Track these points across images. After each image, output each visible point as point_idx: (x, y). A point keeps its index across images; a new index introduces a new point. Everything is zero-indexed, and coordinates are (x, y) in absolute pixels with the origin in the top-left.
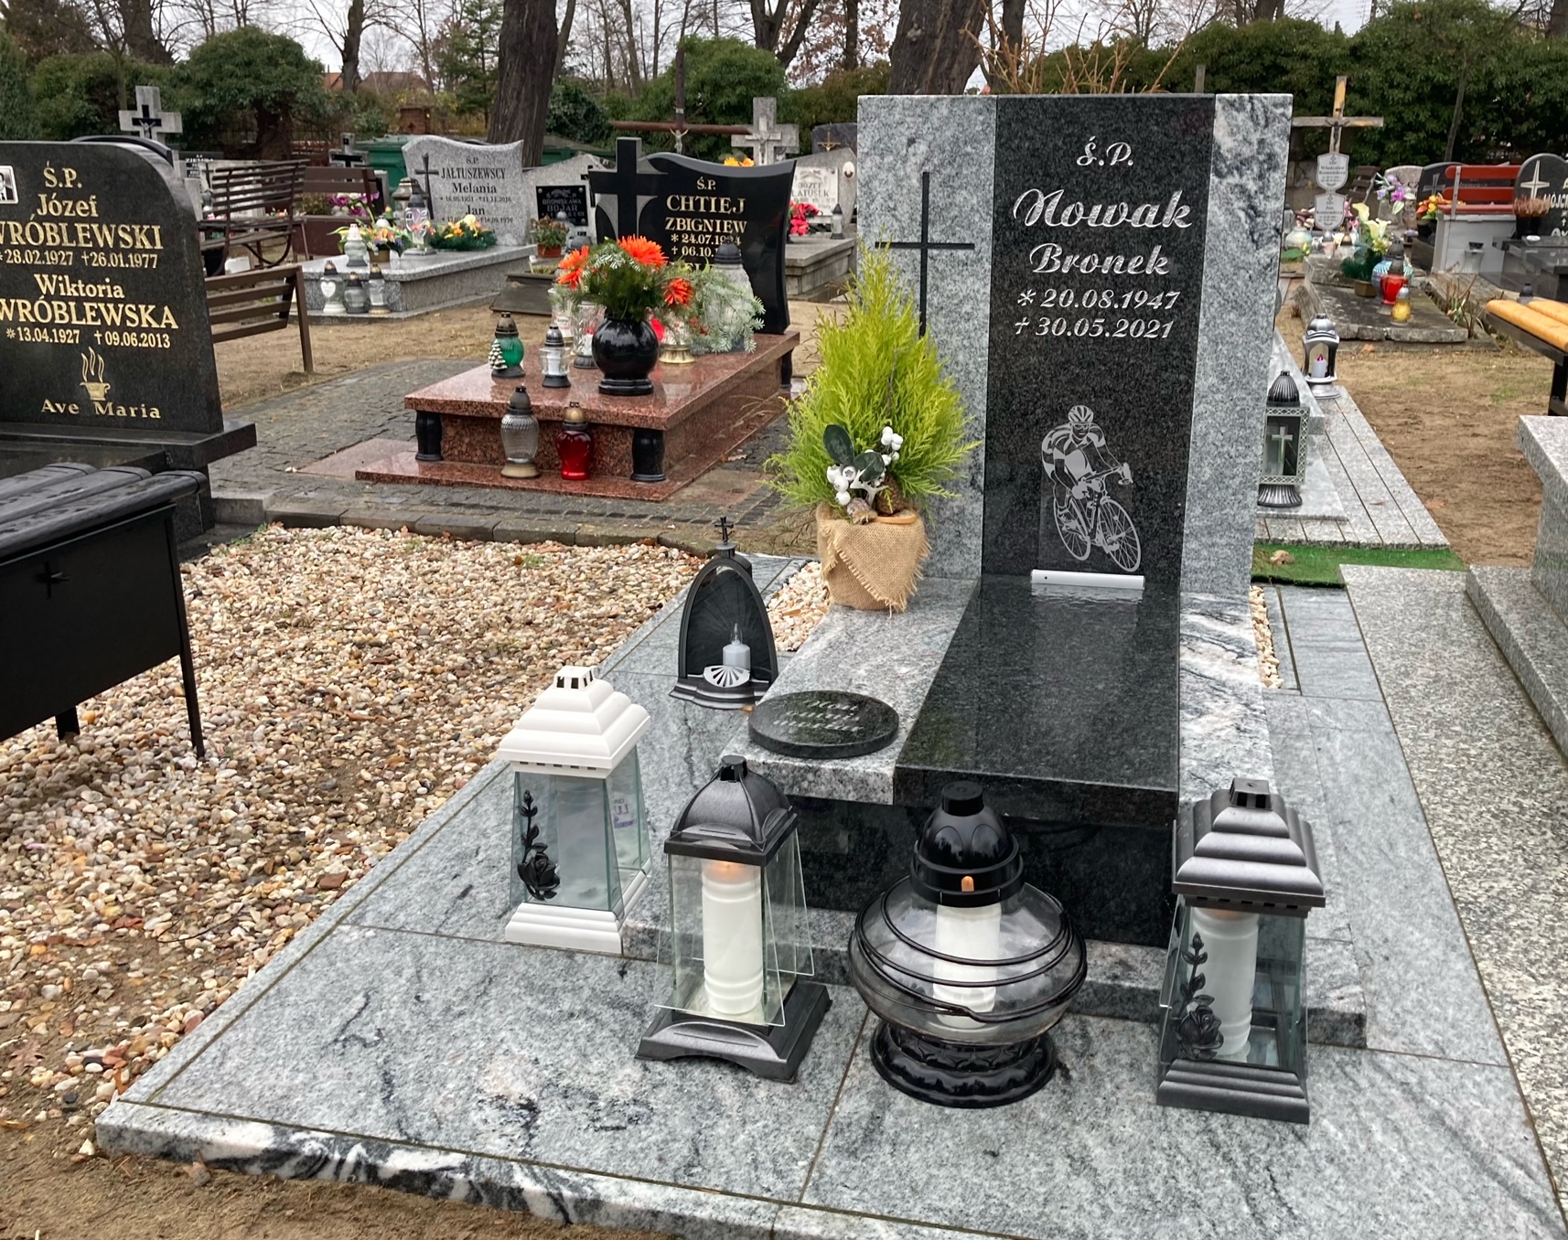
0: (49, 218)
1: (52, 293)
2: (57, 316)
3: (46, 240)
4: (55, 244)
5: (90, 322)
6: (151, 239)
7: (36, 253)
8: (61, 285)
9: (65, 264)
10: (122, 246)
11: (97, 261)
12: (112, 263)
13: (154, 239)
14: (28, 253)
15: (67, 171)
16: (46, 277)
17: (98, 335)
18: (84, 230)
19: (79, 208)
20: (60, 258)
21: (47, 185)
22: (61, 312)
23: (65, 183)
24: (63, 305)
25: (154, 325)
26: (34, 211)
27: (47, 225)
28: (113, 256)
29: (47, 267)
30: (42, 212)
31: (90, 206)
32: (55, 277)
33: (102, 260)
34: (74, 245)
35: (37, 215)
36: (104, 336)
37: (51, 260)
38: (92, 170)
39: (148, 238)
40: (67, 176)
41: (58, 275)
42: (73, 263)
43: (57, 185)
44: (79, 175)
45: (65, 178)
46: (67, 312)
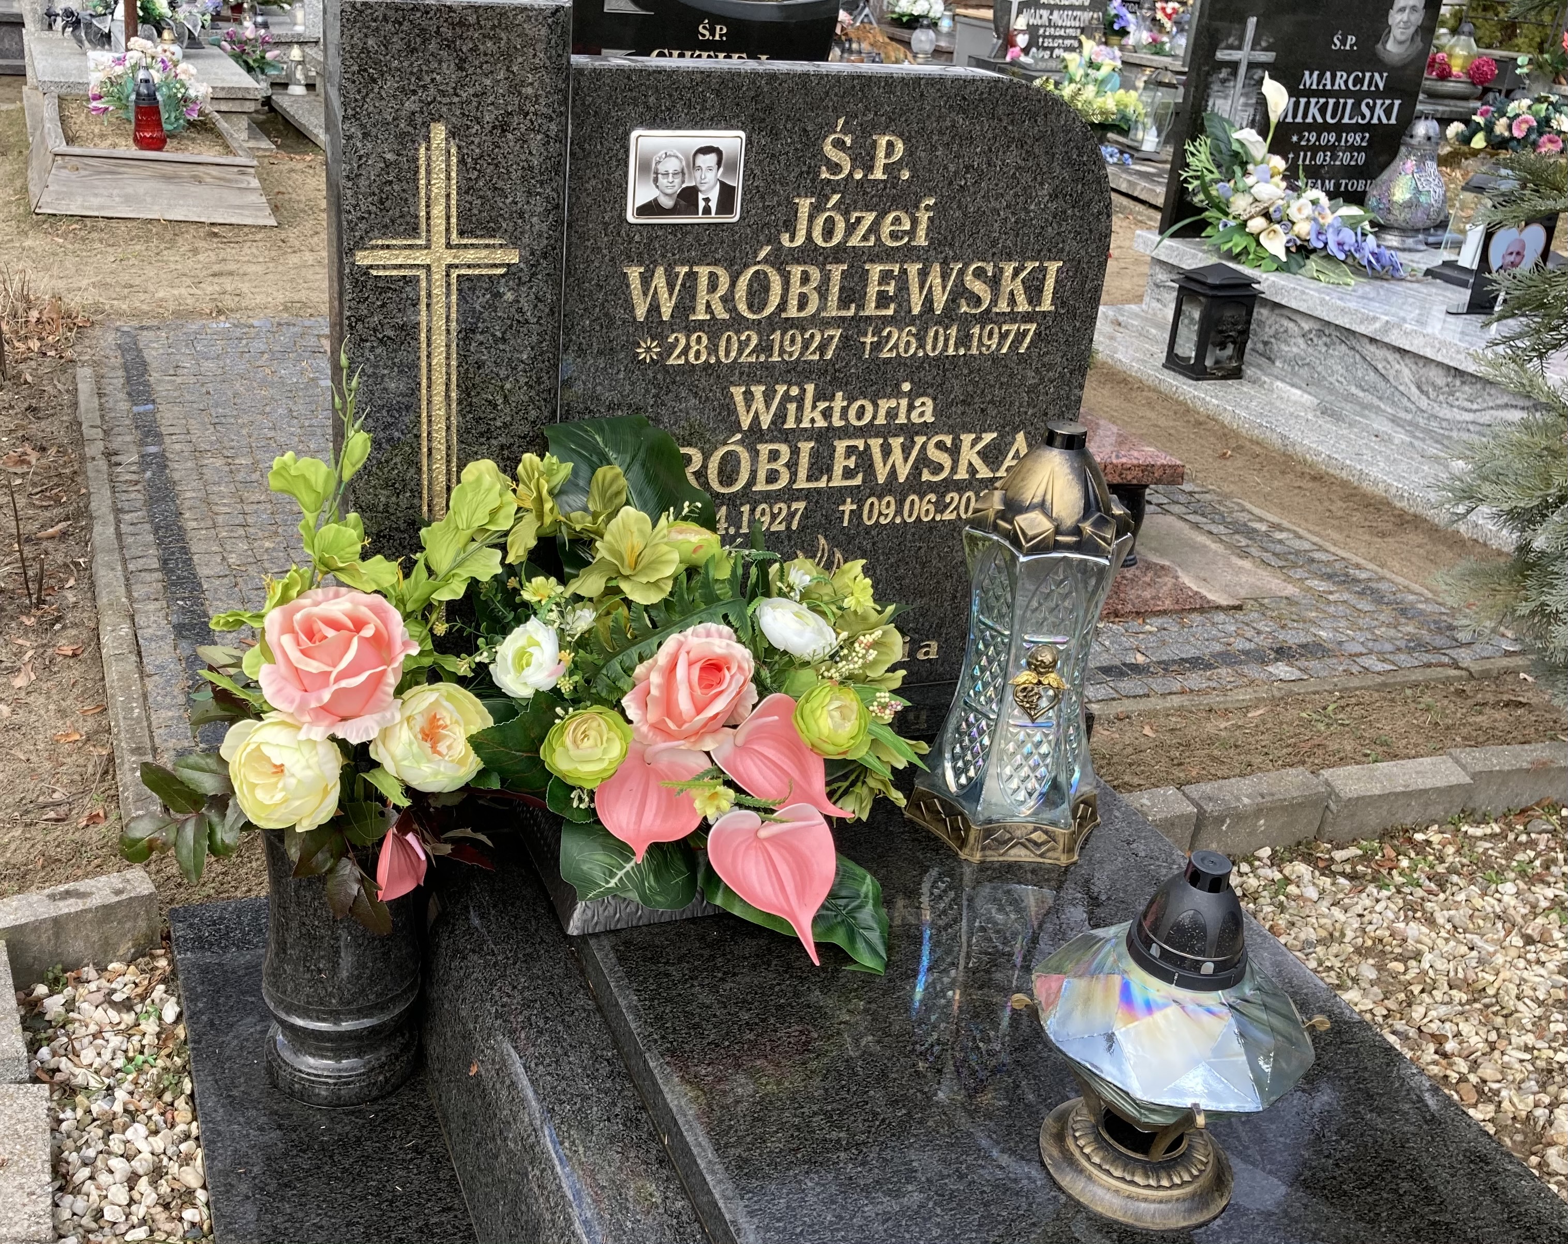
0: (808, 254)
1: (765, 427)
2: (762, 475)
3: (783, 306)
4: (802, 314)
5: (837, 482)
6: (1034, 290)
7: (749, 338)
8: (792, 407)
9: (816, 357)
10: (964, 309)
11: (896, 346)
12: (929, 347)
13: (1040, 290)
14: (729, 339)
15: (883, 141)
16: (758, 390)
17: (848, 507)
18: (885, 277)
19: (886, 228)
20: (806, 345)
21: (825, 175)
22: (774, 466)
23: (870, 169)
24: (784, 449)
25: (984, 472)
26: (773, 240)
27: (796, 271)
28: (937, 333)
29: (768, 367)
30: (792, 239)
31: (915, 222)
32: (781, 389)
33: (908, 343)
34: (851, 312)
35: (779, 247)
36: (860, 508)
37: (782, 352)
38: (946, 139)
39: (1027, 289)
40: (881, 153)
41: (790, 385)
42: (837, 355)
43: (851, 174)
44: (910, 152)
45: (873, 158)
46: (787, 465)
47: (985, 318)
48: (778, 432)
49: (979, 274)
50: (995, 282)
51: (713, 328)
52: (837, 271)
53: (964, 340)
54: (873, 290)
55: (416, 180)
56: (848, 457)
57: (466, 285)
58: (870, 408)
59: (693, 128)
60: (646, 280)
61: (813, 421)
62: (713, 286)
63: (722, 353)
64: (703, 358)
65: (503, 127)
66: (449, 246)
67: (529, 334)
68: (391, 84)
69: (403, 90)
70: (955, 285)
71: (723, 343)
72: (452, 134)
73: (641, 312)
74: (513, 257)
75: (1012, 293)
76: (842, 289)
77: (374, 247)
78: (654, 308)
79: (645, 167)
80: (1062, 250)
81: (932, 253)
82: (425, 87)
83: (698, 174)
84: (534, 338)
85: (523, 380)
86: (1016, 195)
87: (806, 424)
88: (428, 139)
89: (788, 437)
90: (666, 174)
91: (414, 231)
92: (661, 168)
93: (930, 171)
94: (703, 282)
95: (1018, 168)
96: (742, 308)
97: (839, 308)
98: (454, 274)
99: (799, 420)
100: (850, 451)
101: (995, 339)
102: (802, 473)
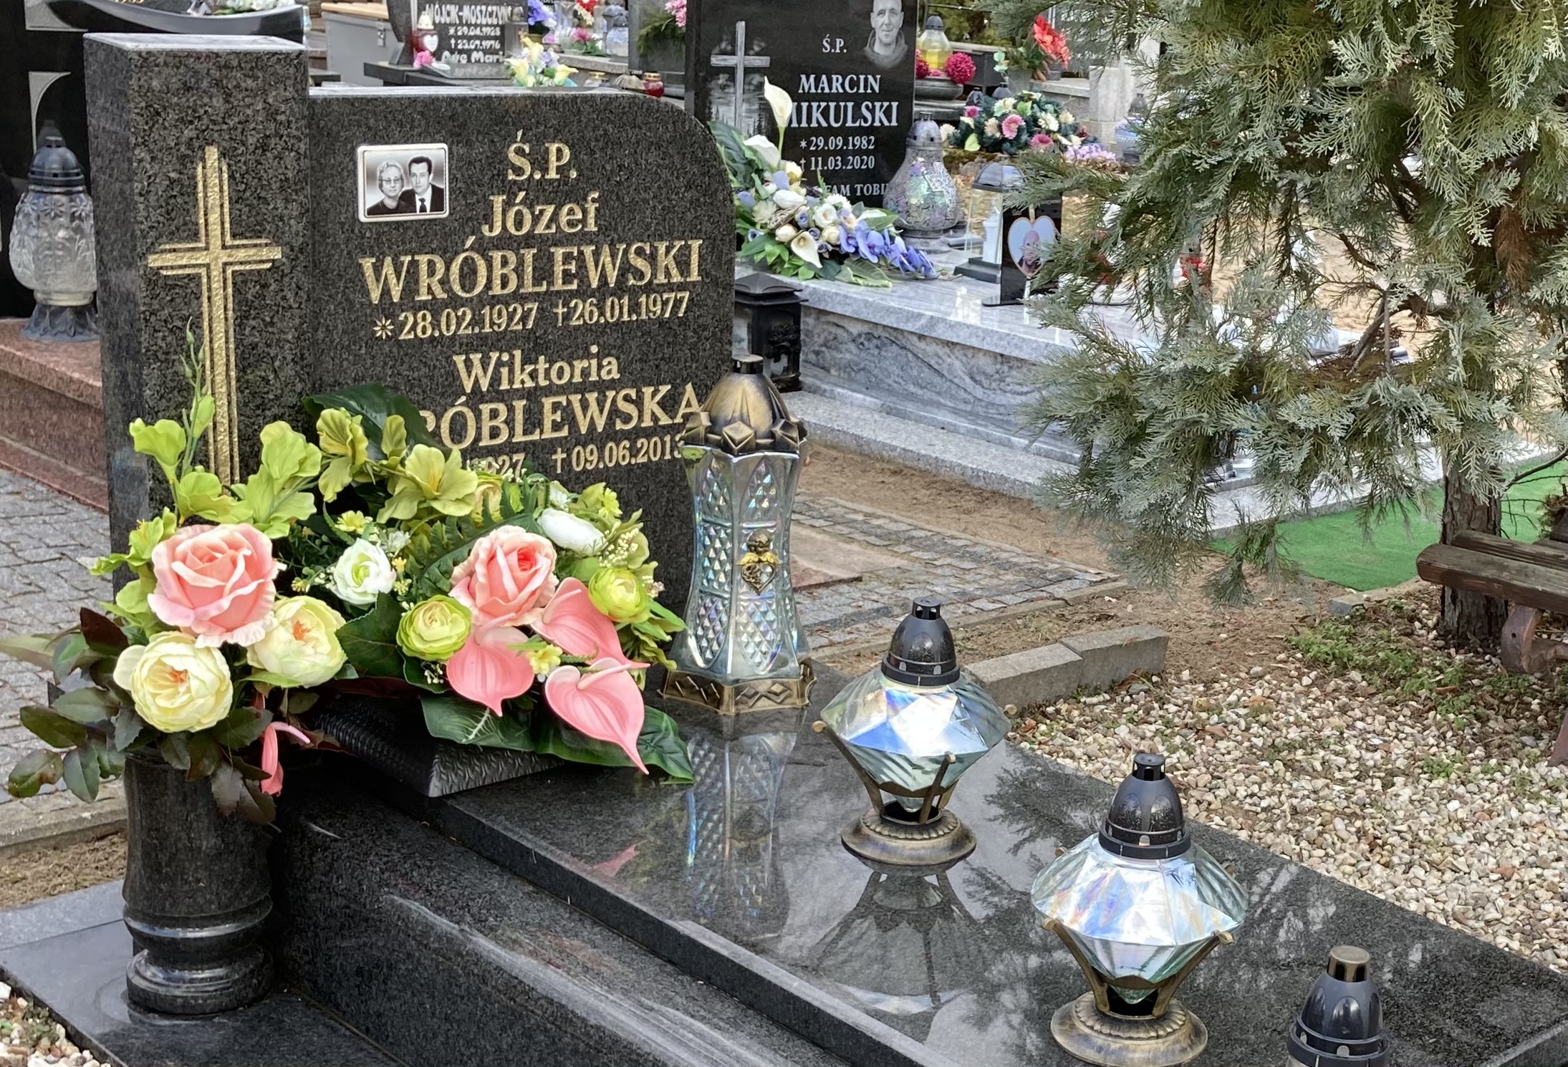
0: (505, 241)
1: (484, 389)
2: (486, 432)
3: (489, 286)
4: (506, 292)
5: (548, 434)
6: (683, 265)
7: (464, 313)
8: (505, 371)
9: (520, 327)
10: (632, 282)
11: (582, 315)
12: (608, 315)
13: (688, 264)
14: (448, 315)
15: (553, 148)
16: (476, 357)
17: (559, 456)
18: (567, 258)
19: (564, 219)
20: (511, 318)
21: (511, 177)
22: (494, 423)
23: (545, 170)
24: (502, 407)
25: (665, 420)
26: (476, 231)
27: (497, 256)
28: (613, 302)
29: (483, 338)
30: (491, 230)
31: (585, 212)
32: (494, 356)
33: (591, 312)
34: (544, 288)
35: (481, 237)
36: (569, 455)
37: (492, 324)
38: (601, 144)
39: (677, 263)
40: (553, 158)
41: (501, 352)
42: (536, 323)
43: (531, 175)
44: (574, 156)
45: (547, 162)
46: (506, 422)
48: (496, 394)
49: (640, 252)
50: (652, 259)
51: (435, 307)
52: (529, 254)
53: (635, 307)
54: (559, 269)
55: (195, 194)
56: (554, 411)
57: (239, 279)
58: (567, 369)
59: (406, 142)
60: (377, 269)
61: (523, 382)
62: (432, 273)
63: (444, 328)
64: (429, 332)
65: (264, 148)
66: (224, 247)
67: (293, 316)
68: (172, 116)
69: (182, 120)
70: (622, 262)
71: (444, 320)
72: (223, 155)
73: (375, 296)
74: (276, 254)
75: (667, 267)
76: (534, 269)
77: (163, 251)
78: (386, 292)
79: (371, 176)
80: (700, 231)
81: (601, 237)
82: (199, 118)
83: (414, 179)
84: (297, 321)
85: (289, 358)
86: (659, 188)
87: (517, 385)
88: (203, 160)
89: (506, 397)
90: (389, 181)
91: (195, 236)
92: (385, 176)
93: (592, 170)
94: (424, 268)
95: (659, 166)
96: (457, 288)
97: (534, 285)
98: (229, 271)
99: (511, 382)
100: (556, 406)
101: (659, 306)
102: (519, 428)
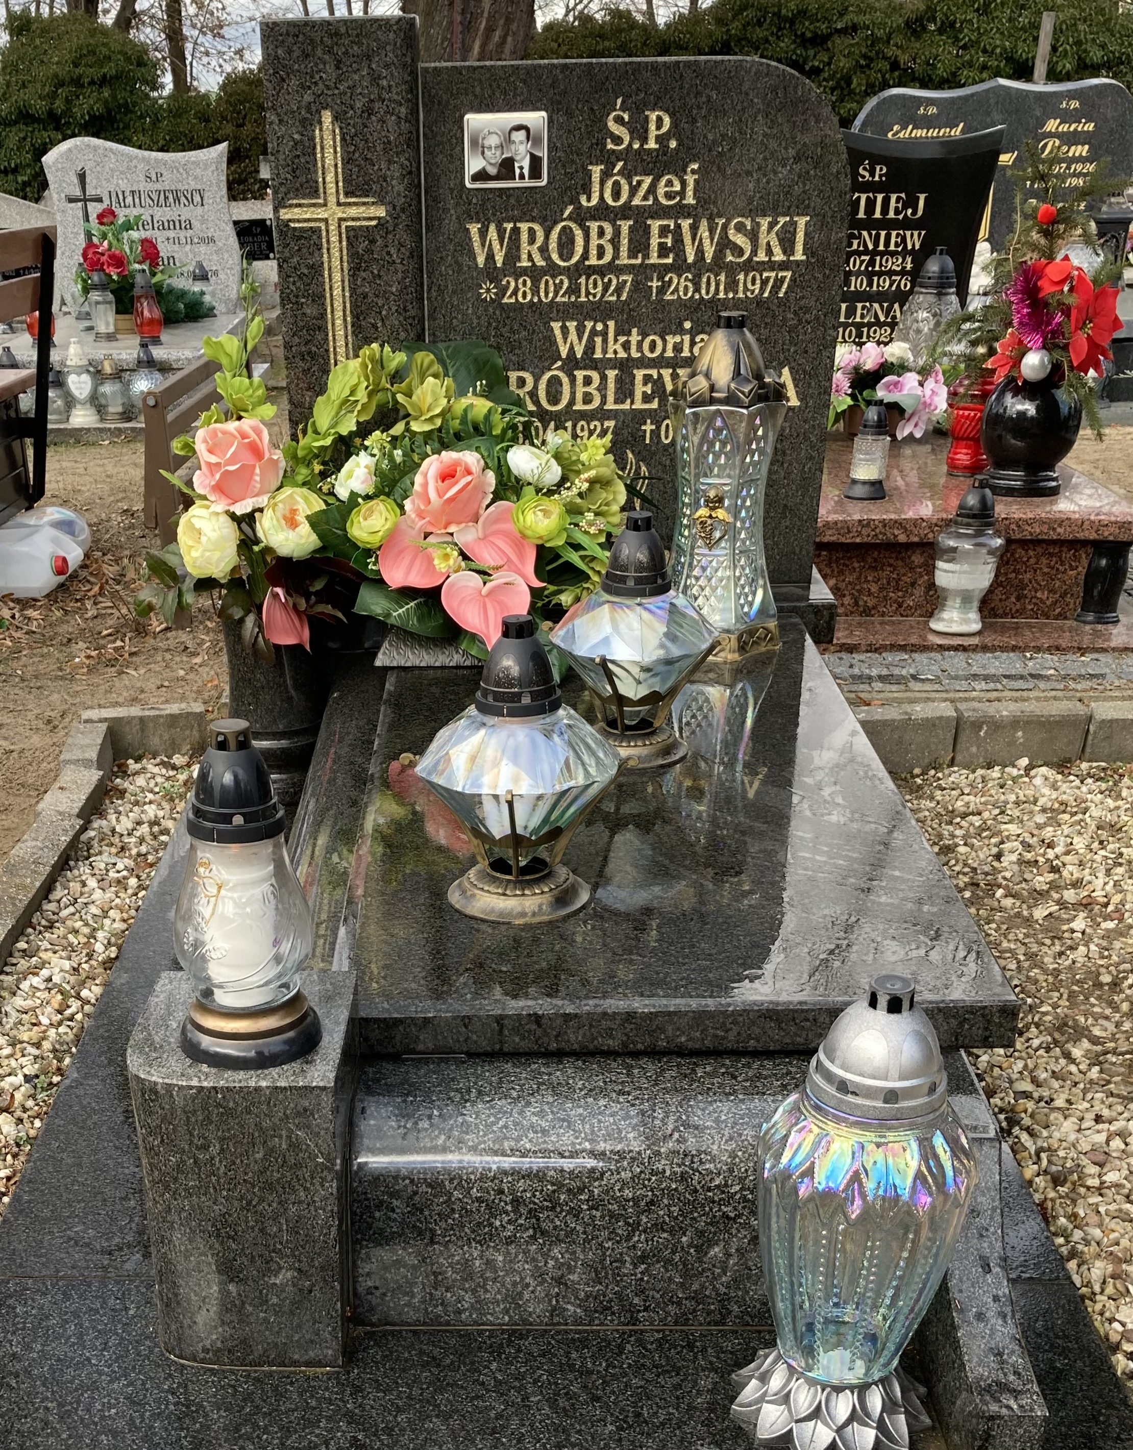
0: (602, 212)
1: (579, 356)
2: (579, 396)
3: (585, 256)
4: (601, 262)
5: (638, 405)
6: (788, 244)
7: (562, 282)
8: (598, 340)
9: (614, 298)
10: (730, 258)
11: (676, 290)
12: (703, 292)
13: (793, 242)
14: (547, 282)
15: (653, 116)
16: (572, 325)
17: (648, 427)
18: (664, 231)
19: (661, 190)
20: (606, 289)
21: (610, 146)
22: (587, 389)
23: (644, 140)
24: (595, 376)
26: (575, 201)
27: (594, 226)
28: (709, 279)
29: (579, 306)
30: (589, 200)
31: (684, 183)
32: (589, 325)
33: (686, 287)
34: (639, 261)
35: (579, 207)
36: (658, 428)
37: (588, 293)
38: (703, 112)
39: (781, 241)
40: (652, 126)
41: (596, 322)
42: (630, 297)
43: (630, 145)
44: (675, 124)
45: (646, 131)
46: (598, 389)
47: (749, 266)
48: (589, 361)
49: (740, 228)
50: (754, 237)
51: (535, 274)
52: (625, 226)
53: (732, 285)
54: (655, 241)
55: (315, 154)
56: (645, 384)
57: (352, 233)
58: (659, 343)
59: (509, 110)
60: (483, 233)
61: (615, 352)
62: (532, 239)
63: (542, 294)
64: (529, 298)
65: (369, 112)
66: (339, 204)
67: (396, 272)
68: (294, 82)
69: (303, 88)
70: (720, 238)
71: (542, 286)
72: (336, 118)
73: (481, 260)
74: (381, 212)
75: (768, 244)
76: (630, 241)
77: (291, 206)
78: (490, 257)
80: (808, 206)
81: (700, 210)
82: (316, 83)
83: (513, 147)
84: (400, 275)
85: (394, 308)
86: (765, 159)
87: (610, 355)
88: (320, 123)
89: (594, 365)
90: (490, 148)
91: (315, 193)
92: (487, 143)
93: (693, 140)
94: (524, 237)
95: (765, 135)
96: (555, 257)
97: (629, 257)
98: (344, 225)
99: (605, 351)
100: (647, 379)
101: (758, 286)
102: (611, 398)
